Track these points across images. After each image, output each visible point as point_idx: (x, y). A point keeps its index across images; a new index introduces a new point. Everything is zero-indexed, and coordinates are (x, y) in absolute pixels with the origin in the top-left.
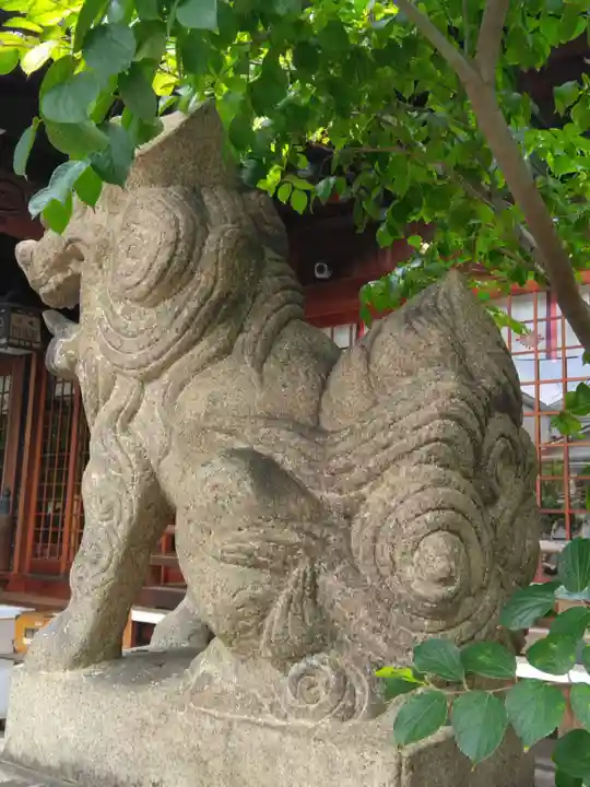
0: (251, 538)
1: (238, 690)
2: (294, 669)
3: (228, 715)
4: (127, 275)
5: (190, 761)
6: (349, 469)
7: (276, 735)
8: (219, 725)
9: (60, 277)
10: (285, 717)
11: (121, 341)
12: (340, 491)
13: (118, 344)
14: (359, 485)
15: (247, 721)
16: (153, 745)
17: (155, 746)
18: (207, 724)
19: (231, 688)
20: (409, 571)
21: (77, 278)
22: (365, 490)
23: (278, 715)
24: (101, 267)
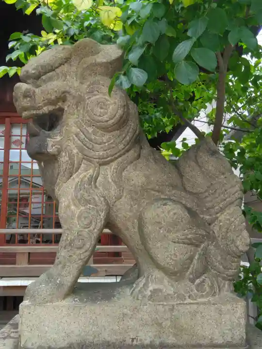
0: (190, 234)
1: (175, 293)
2: (198, 281)
3: (170, 303)
4: (100, 116)
5: (153, 325)
6: (213, 207)
7: (195, 306)
8: (167, 308)
9: (51, 108)
10: (195, 300)
11: (93, 145)
12: (210, 215)
13: (91, 147)
14: (217, 213)
15: (180, 304)
16: (131, 323)
17: (132, 323)
18: (160, 308)
19: (172, 292)
20: (238, 243)
21: (61, 110)
22: (218, 215)
23: (193, 299)
24: (77, 108)
